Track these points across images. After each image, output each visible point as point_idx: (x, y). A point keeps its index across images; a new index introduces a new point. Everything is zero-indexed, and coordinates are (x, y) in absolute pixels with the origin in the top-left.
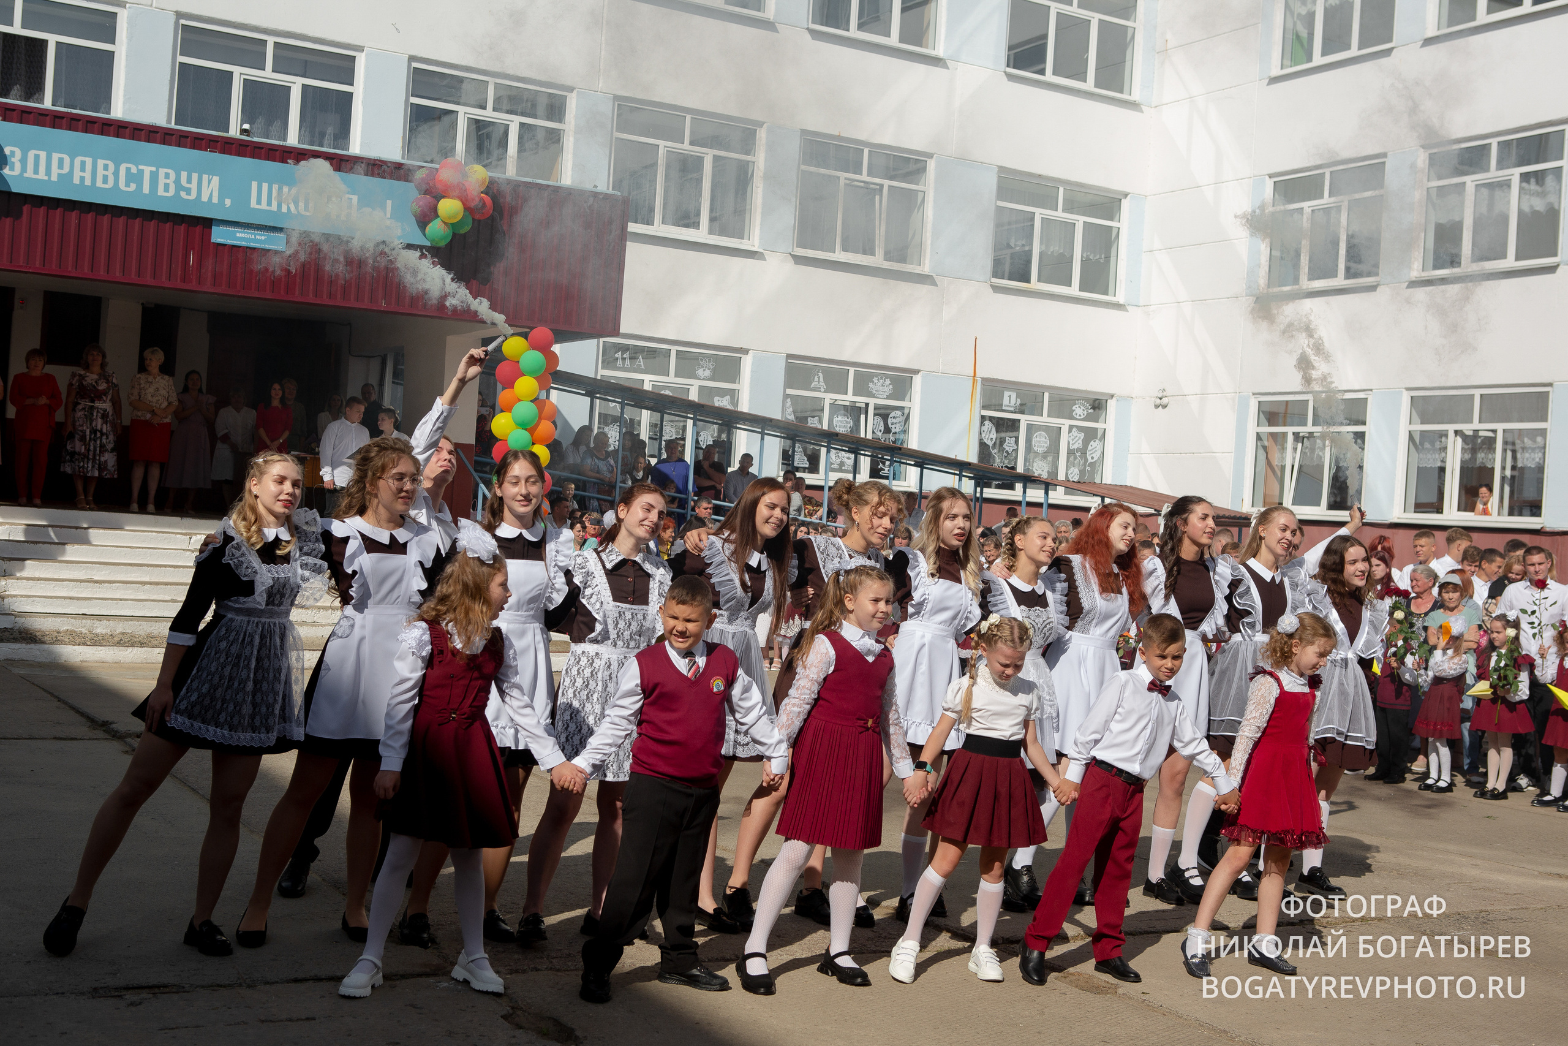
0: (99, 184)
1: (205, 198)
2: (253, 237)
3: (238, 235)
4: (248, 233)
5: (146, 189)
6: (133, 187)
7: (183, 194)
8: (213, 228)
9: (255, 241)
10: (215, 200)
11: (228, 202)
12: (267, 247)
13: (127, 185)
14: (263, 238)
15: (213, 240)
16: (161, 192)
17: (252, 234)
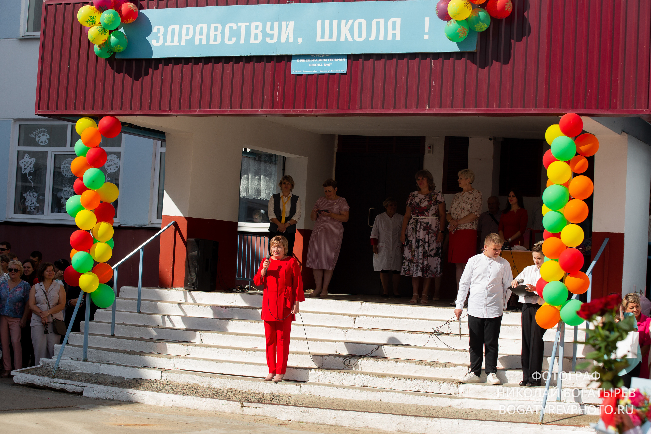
0: (212, 42)
1: (283, 40)
2: (322, 65)
3: (311, 65)
4: (318, 63)
5: (242, 41)
6: (234, 39)
7: (268, 40)
8: (292, 61)
9: (323, 68)
10: (291, 40)
11: (300, 40)
12: (333, 72)
13: (230, 40)
14: (329, 65)
15: (292, 72)
16: (252, 41)
17: (320, 63)
